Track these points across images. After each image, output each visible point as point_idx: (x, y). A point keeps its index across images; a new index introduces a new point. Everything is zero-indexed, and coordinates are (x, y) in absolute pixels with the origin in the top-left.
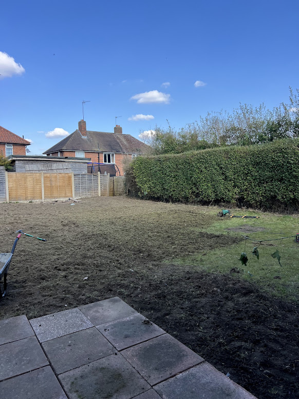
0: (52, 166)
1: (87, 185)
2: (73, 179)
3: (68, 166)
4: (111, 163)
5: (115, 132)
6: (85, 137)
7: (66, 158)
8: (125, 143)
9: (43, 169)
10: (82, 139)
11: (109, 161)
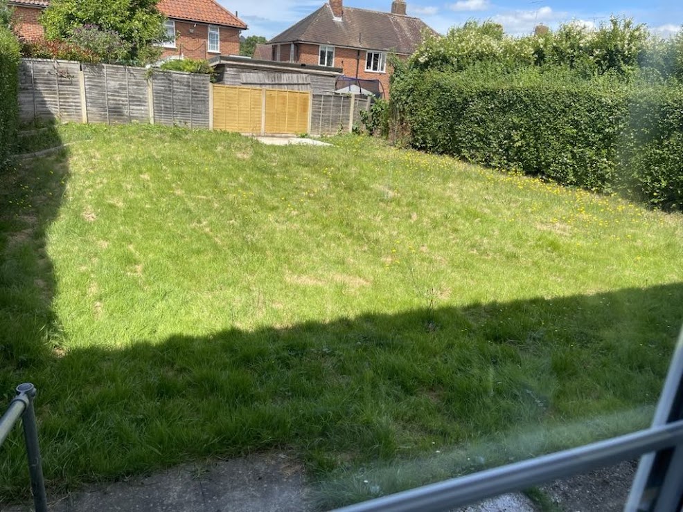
0: (281, 77)
1: (332, 114)
2: (310, 103)
3: (306, 80)
4: (379, 71)
5: (393, 11)
6: (338, 20)
7: (303, 66)
8: (408, 34)
9: (267, 82)
10: (334, 23)
11: (375, 68)
